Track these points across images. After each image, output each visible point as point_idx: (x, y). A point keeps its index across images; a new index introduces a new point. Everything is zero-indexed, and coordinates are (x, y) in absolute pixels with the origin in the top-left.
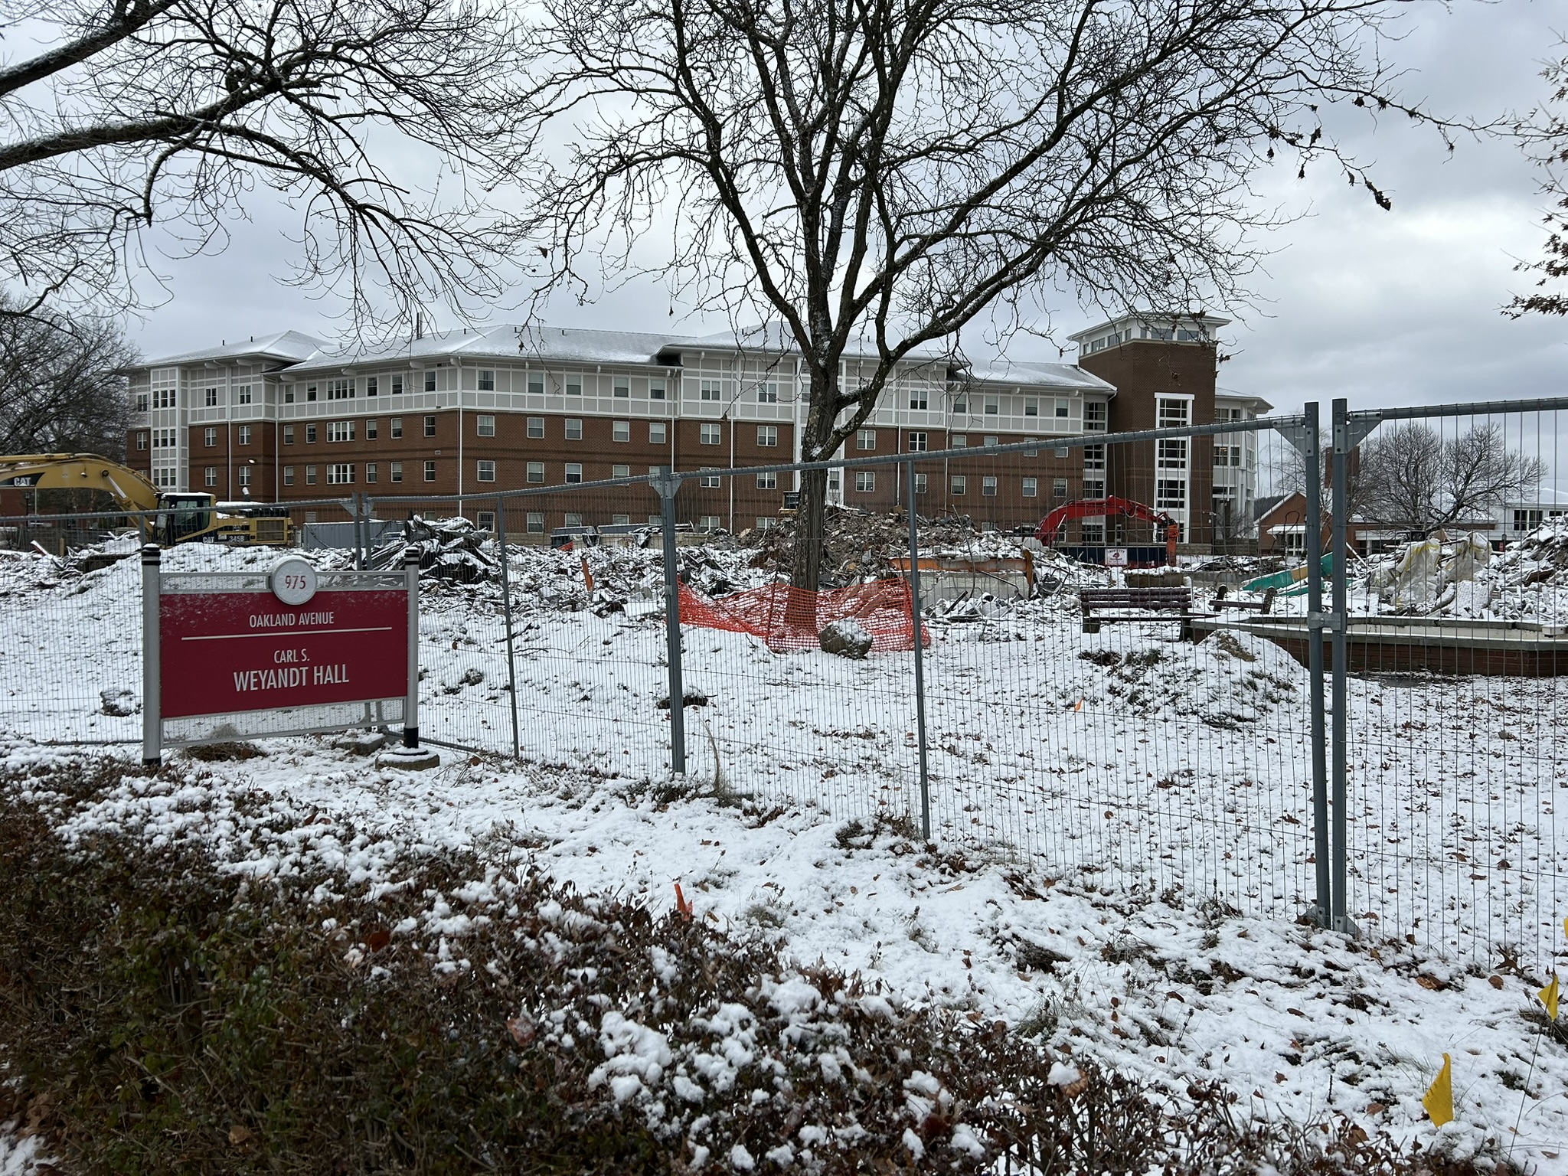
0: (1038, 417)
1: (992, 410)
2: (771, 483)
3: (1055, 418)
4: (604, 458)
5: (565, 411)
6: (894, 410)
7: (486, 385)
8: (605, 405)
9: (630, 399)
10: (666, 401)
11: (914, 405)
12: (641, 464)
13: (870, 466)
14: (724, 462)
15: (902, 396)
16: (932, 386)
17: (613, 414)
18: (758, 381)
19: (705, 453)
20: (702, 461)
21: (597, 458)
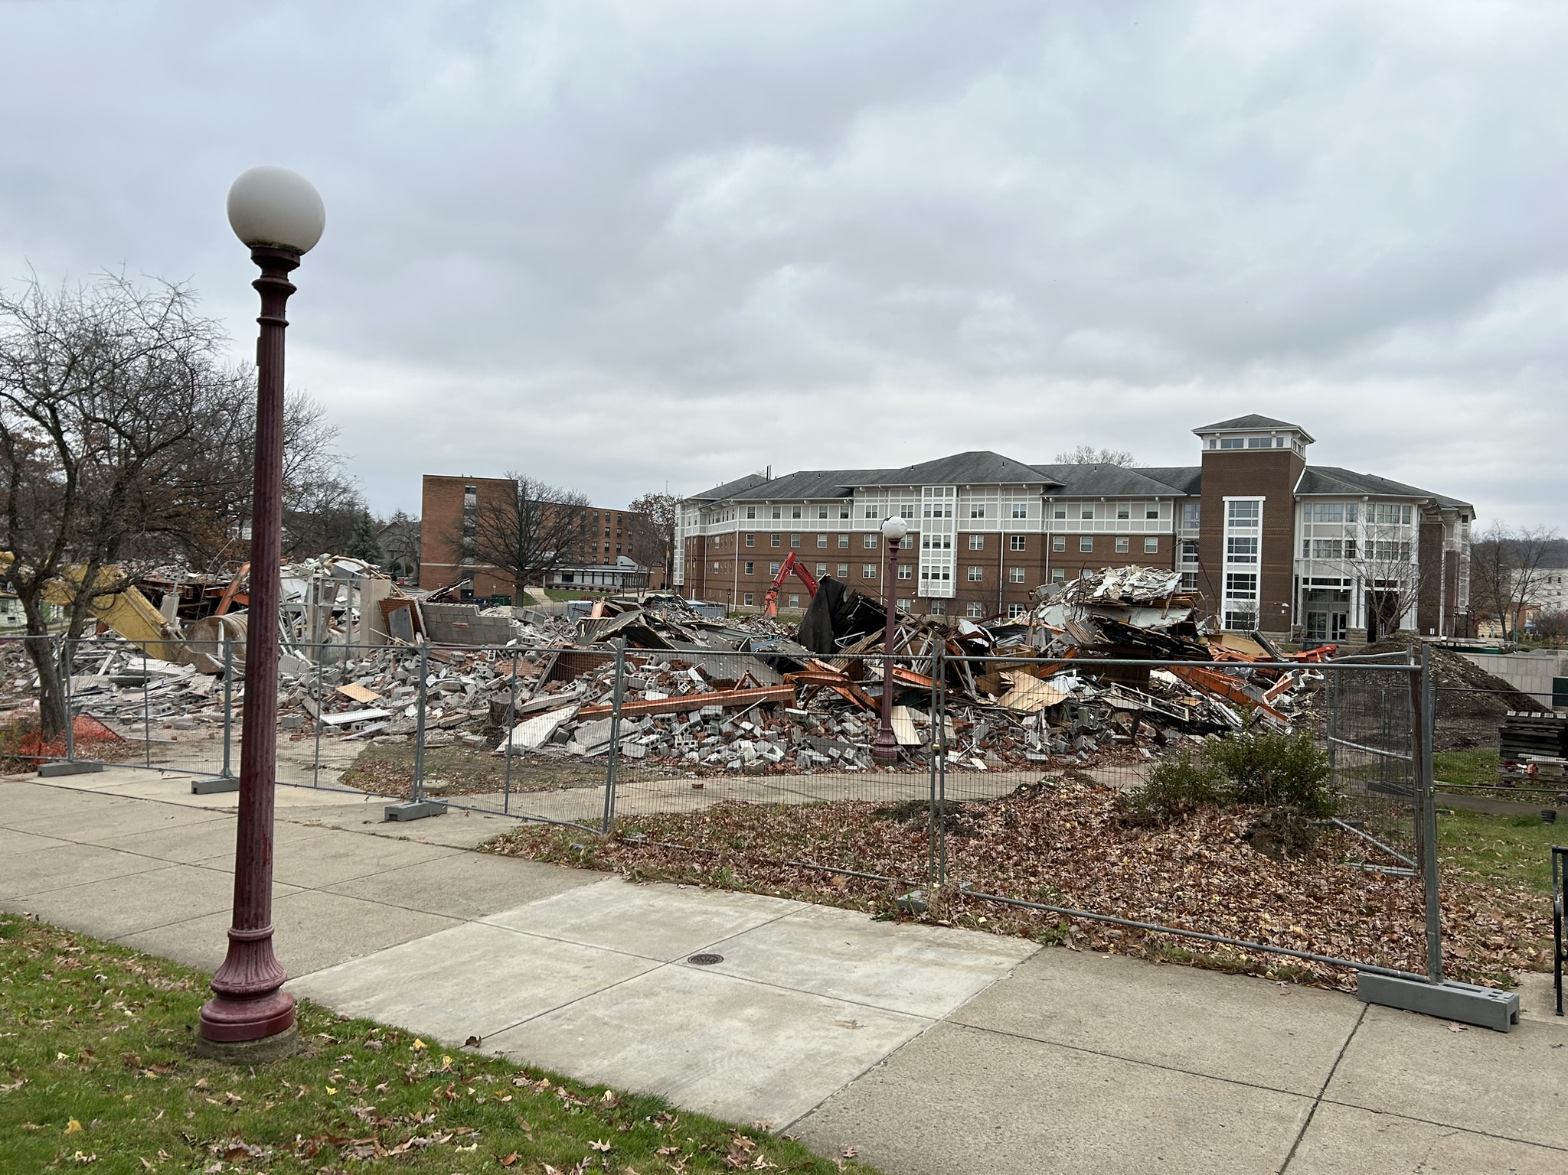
0: (1130, 520)
1: (1088, 515)
2: (908, 575)
3: (1145, 520)
4: (811, 558)
5: (791, 529)
6: (999, 519)
7: (752, 515)
8: (814, 524)
9: (828, 520)
10: (849, 520)
11: (1015, 516)
13: (977, 562)
14: (878, 560)
15: (1005, 508)
16: (1030, 499)
17: (818, 530)
18: (901, 503)
19: (867, 554)
20: (865, 560)
21: (808, 559)
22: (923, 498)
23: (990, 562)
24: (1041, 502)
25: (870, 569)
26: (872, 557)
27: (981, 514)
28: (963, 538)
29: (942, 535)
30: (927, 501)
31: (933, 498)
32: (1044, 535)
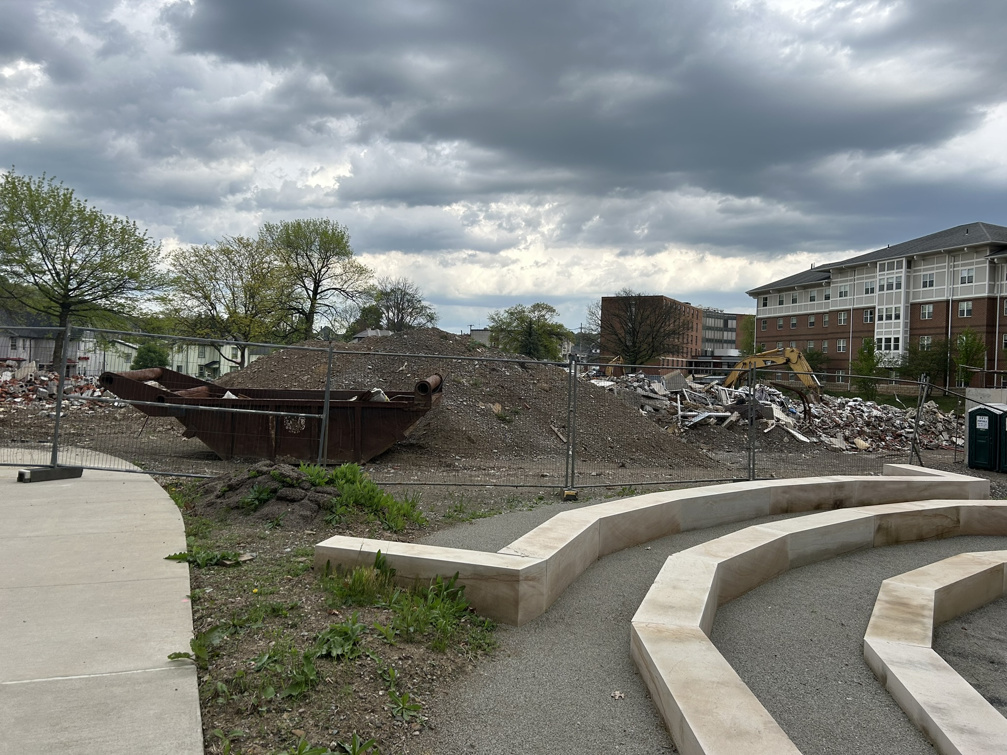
5: (791, 313)
6: (947, 287)
7: (765, 305)
8: (806, 307)
9: (816, 302)
10: (830, 300)
11: (963, 282)
12: (818, 340)
13: (927, 331)
14: (848, 335)
15: (953, 275)
16: (977, 263)
17: (809, 312)
18: (865, 281)
19: (839, 331)
20: (838, 336)
21: (802, 338)
22: (878, 273)
23: (938, 331)
24: (987, 265)
25: (842, 344)
26: (842, 333)
27: (931, 285)
28: (915, 309)
29: (893, 306)
30: (880, 277)
31: (886, 272)
32: (995, 299)
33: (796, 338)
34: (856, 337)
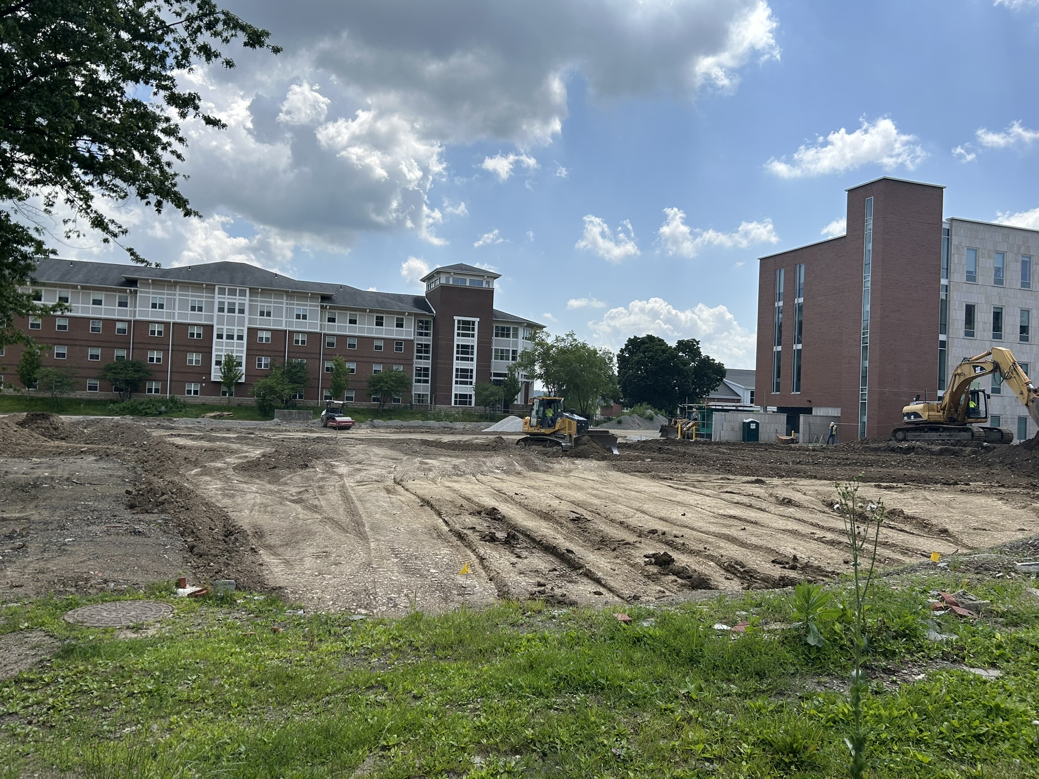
2: (199, 362)
5: (57, 313)
6: (284, 319)
9: (103, 306)
10: (128, 308)
11: (298, 317)
12: (108, 347)
13: (265, 353)
14: (166, 347)
15: (290, 311)
16: (311, 306)
17: (90, 315)
18: (190, 298)
19: (152, 342)
20: (150, 347)
21: (78, 343)
22: (216, 295)
23: (277, 354)
24: (319, 309)
25: (155, 355)
26: (160, 344)
27: (269, 315)
28: (252, 332)
29: (236, 328)
30: (220, 298)
31: (227, 296)
32: (320, 334)
33: (68, 342)
34: (179, 351)
